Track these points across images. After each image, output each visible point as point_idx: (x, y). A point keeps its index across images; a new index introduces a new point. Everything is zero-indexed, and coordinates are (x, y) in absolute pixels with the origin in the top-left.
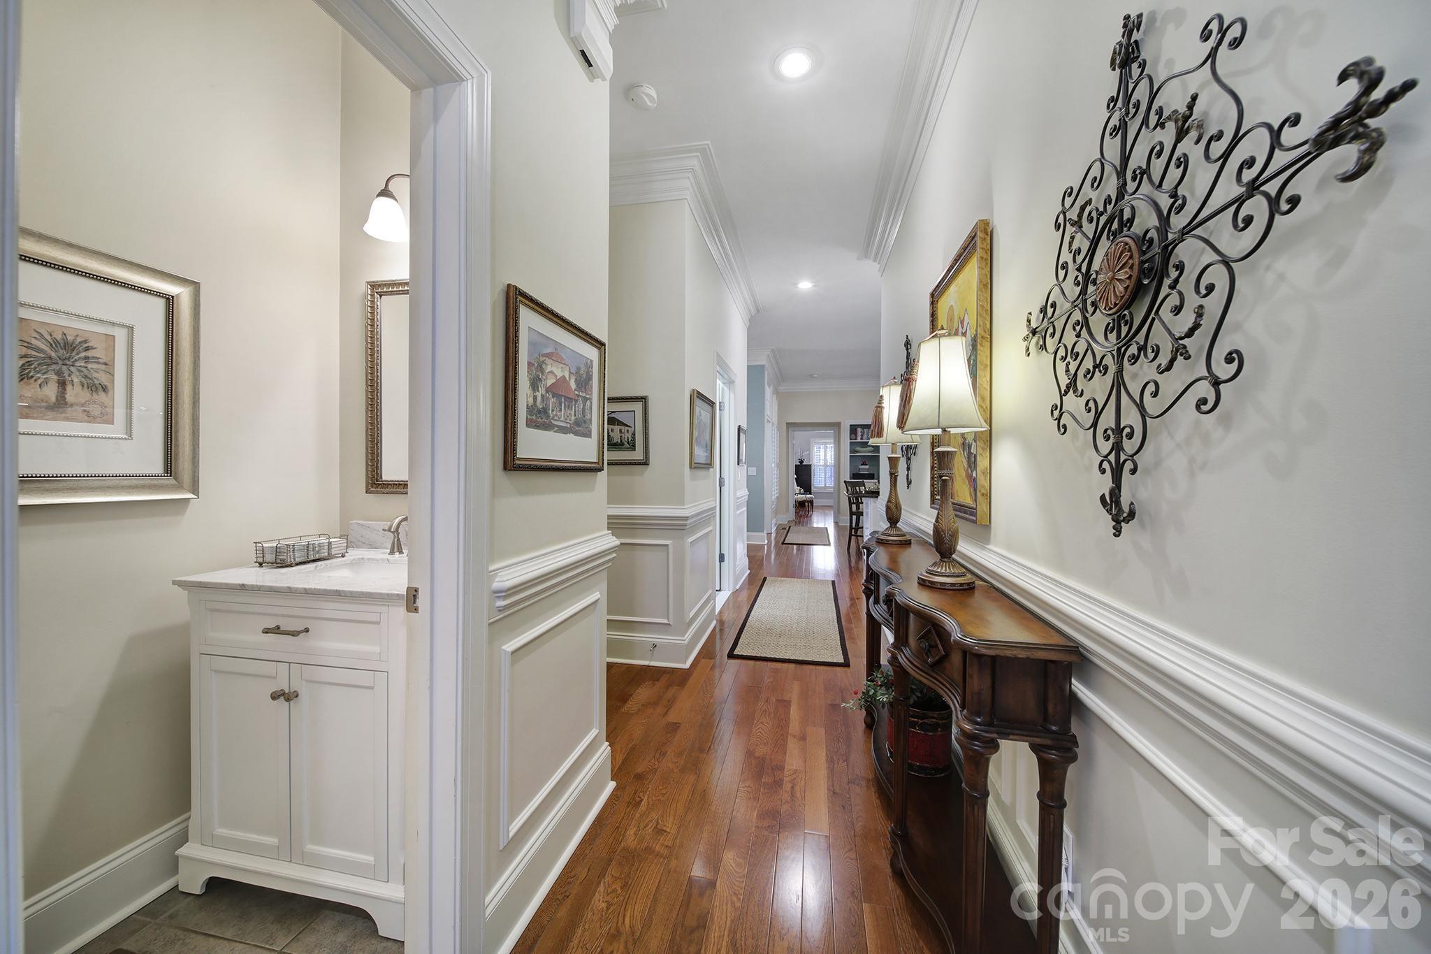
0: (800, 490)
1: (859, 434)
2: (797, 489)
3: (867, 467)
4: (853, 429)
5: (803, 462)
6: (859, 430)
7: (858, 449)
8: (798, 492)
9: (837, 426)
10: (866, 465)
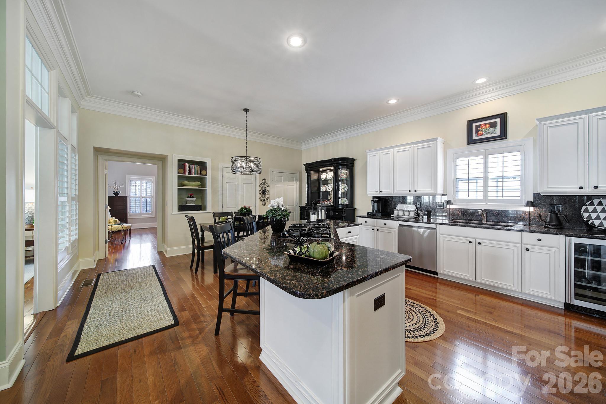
0: (115, 222)
1: (187, 169)
2: (112, 220)
3: (194, 199)
4: (181, 163)
5: (118, 194)
6: (187, 165)
7: (186, 182)
8: (112, 222)
9: (162, 159)
10: (193, 197)
